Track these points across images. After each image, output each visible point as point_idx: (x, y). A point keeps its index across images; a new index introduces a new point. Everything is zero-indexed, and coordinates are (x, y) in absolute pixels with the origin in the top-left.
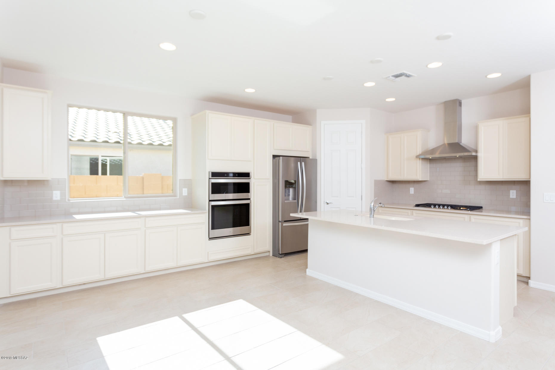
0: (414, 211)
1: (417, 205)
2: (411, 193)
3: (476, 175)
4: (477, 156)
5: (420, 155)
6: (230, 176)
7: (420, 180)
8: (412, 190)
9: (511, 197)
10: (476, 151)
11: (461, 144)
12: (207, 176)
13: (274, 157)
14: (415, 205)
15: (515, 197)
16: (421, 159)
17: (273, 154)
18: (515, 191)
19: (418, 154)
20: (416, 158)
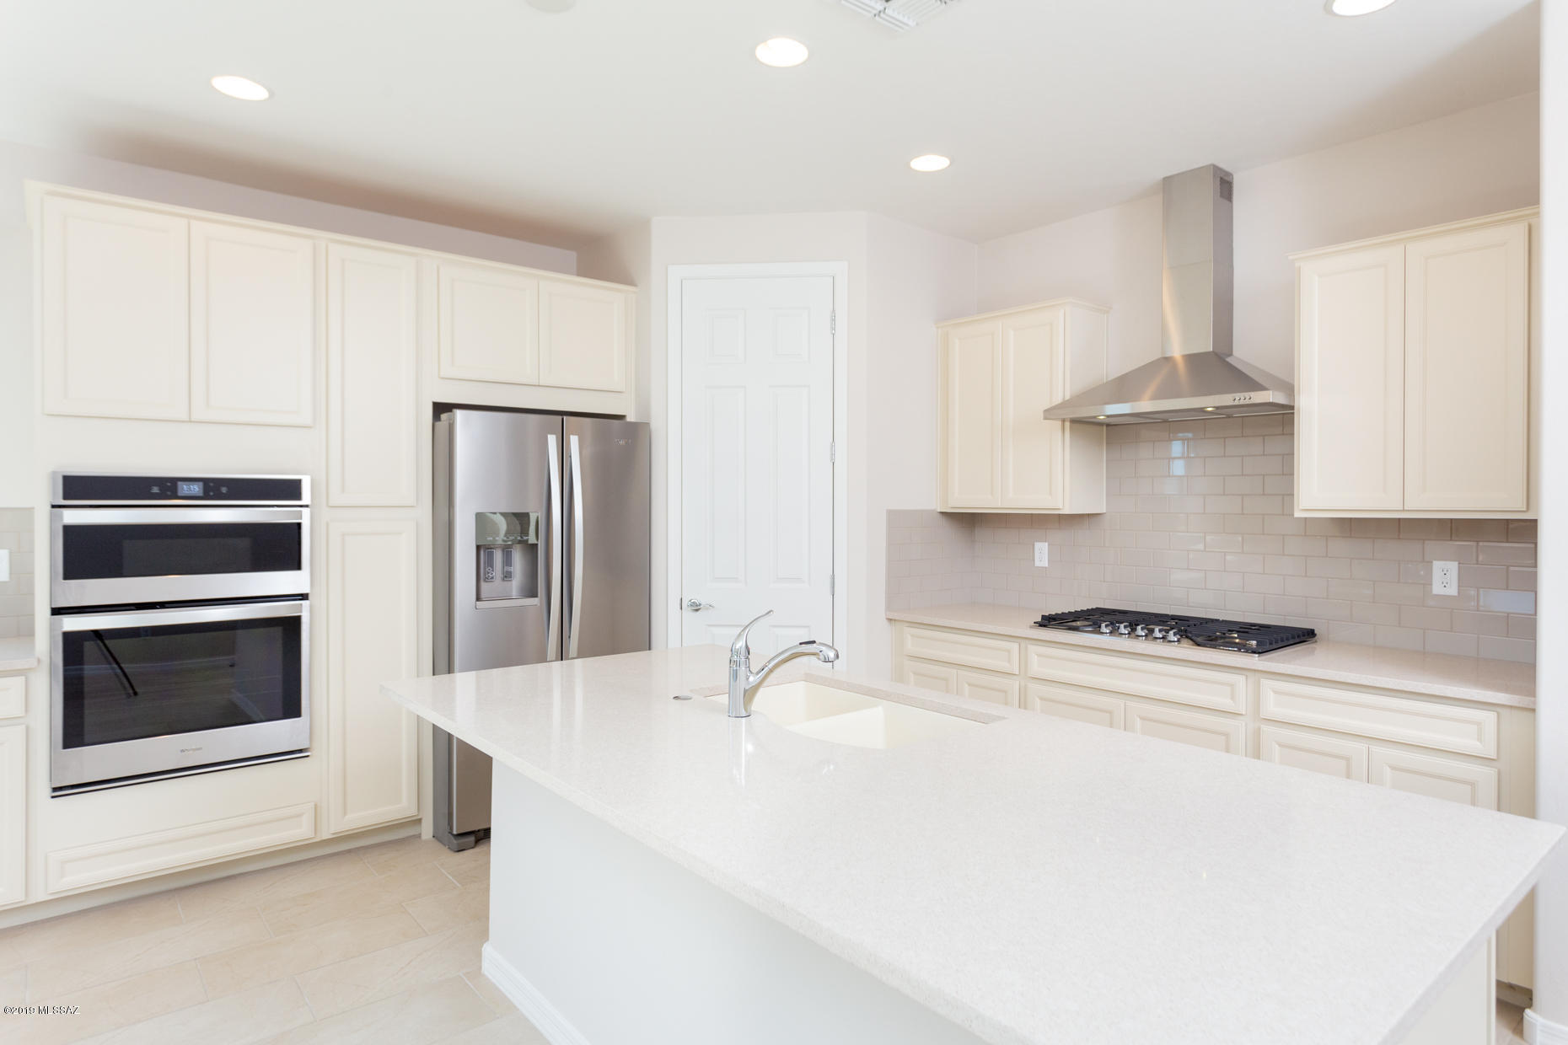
0: (1033, 649)
1: (1048, 621)
2: (1037, 564)
3: (1288, 495)
4: (1292, 408)
5: (1064, 405)
6: (180, 494)
7: (1066, 511)
8: (1042, 553)
9: (1437, 589)
10: (1290, 389)
11: (1229, 360)
12: (40, 494)
13: (440, 409)
14: (1039, 619)
15: (1452, 590)
16: (1067, 424)
17: (435, 401)
18: (1453, 567)
19: (1058, 400)
20: (1045, 418)
